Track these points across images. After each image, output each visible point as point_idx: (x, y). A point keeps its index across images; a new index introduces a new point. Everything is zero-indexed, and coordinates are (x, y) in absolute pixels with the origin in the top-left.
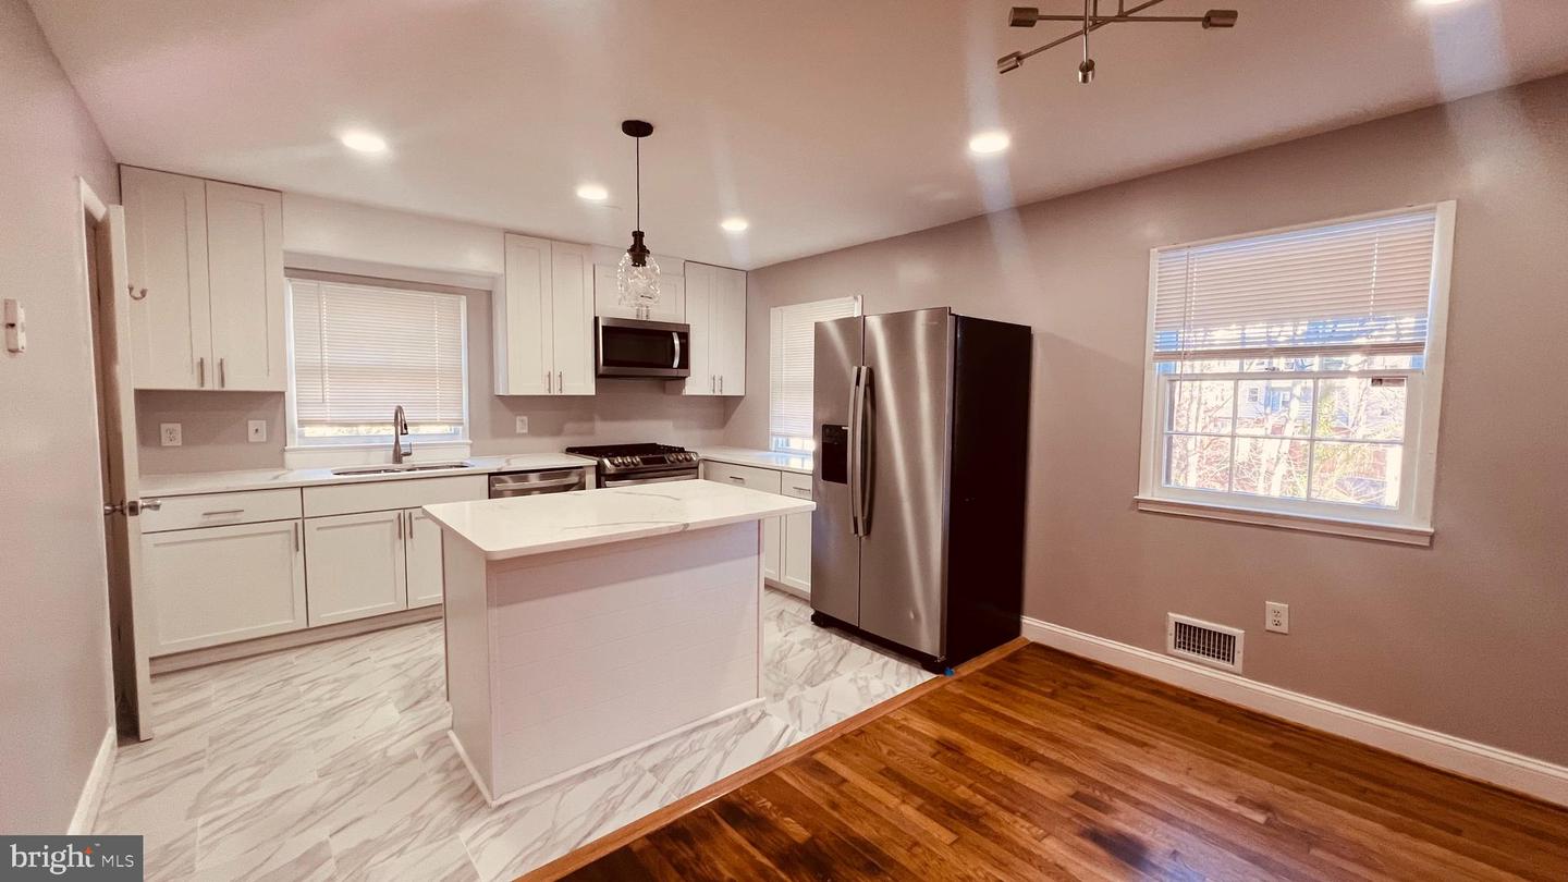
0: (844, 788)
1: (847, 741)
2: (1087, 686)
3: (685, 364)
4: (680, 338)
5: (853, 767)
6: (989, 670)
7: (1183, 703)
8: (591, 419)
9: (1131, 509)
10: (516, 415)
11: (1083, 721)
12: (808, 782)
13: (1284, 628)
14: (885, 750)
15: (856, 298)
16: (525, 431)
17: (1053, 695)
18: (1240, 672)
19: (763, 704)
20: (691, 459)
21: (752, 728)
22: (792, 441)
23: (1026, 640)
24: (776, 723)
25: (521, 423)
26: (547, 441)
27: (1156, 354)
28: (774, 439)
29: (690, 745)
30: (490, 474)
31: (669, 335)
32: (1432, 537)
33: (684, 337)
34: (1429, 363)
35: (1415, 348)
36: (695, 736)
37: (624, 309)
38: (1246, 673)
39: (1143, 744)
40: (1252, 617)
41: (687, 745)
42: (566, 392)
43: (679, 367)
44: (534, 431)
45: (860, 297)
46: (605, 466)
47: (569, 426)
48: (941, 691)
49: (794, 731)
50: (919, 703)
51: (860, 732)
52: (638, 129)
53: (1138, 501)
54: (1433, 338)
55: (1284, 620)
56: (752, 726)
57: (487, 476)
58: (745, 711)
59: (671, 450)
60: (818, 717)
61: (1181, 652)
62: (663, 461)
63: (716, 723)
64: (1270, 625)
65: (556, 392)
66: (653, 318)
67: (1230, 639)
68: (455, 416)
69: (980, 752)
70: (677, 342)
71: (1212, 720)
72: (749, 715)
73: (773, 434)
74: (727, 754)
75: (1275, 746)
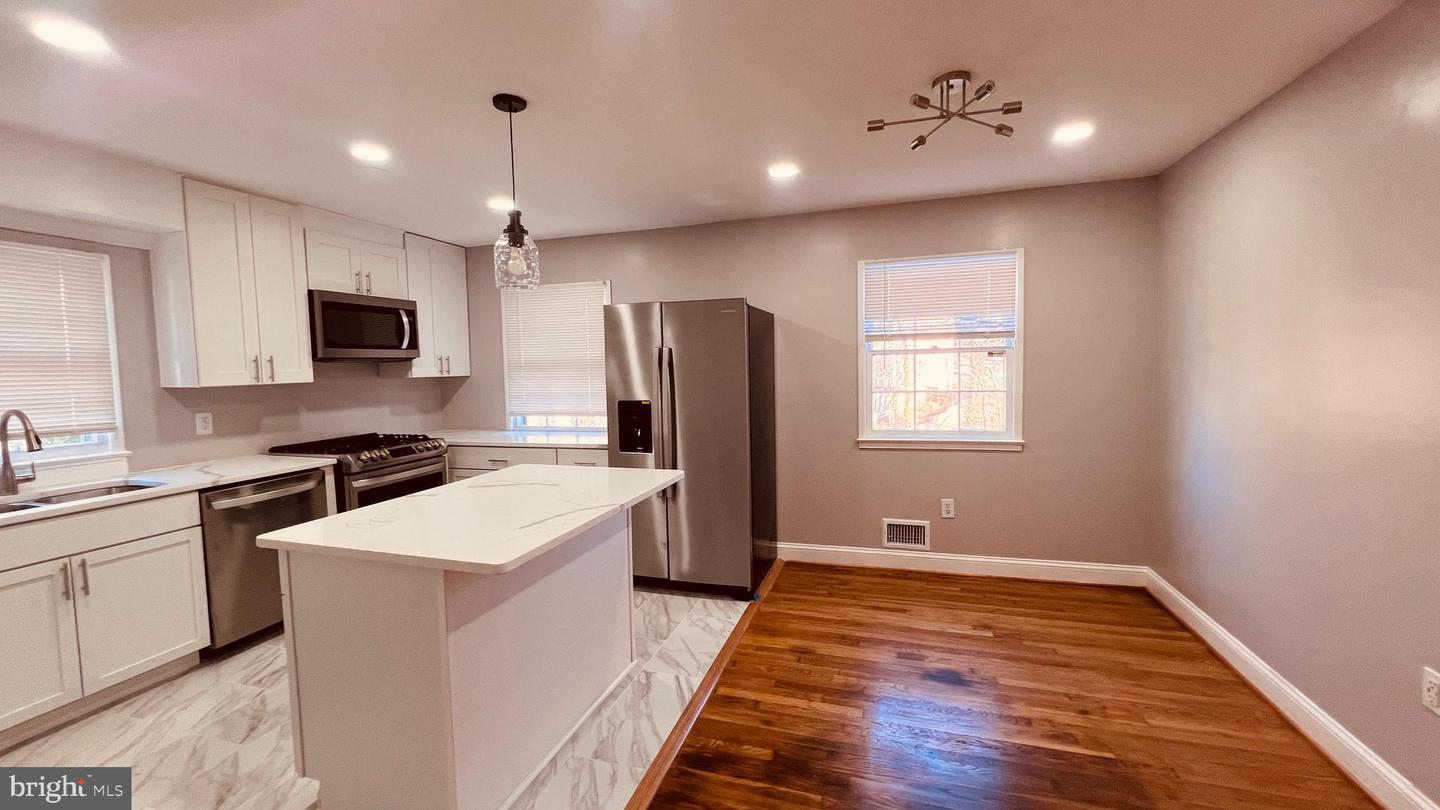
0: (762, 707)
1: (731, 672)
2: (843, 583)
3: (414, 344)
4: (408, 316)
5: (754, 690)
6: (776, 588)
7: (899, 578)
8: (296, 411)
9: (854, 448)
10: (194, 413)
11: (863, 607)
12: (733, 713)
13: (952, 515)
14: (763, 668)
15: (605, 283)
16: (210, 431)
17: (831, 595)
18: (928, 549)
19: (638, 666)
20: (440, 445)
21: (649, 688)
22: (529, 418)
23: (782, 561)
24: (664, 677)
25: (203, 423)
26: (238, 442)
27: (866, 336)
28: (512, 418)
29: (610, 722)
30: (201, 491)
31: (395, 312)
32: (1023, 445)
33: (412, 314)
34: (1016, 343)
35: (1010, 334)
36: (606, 713)
37: (340, 281)
38: (934, 549)
39: (904, 611)
40: (934, 512)
41: (605, 722)
42: (279, 380)
43: (409, 347)
44: (219, 432)
45: (608, 283)
46: (349, 466)
47: (267, 421)
48: (760, 614)
49: (686, 678)
50: (755, 625)
51: (734, 663)
52: (509, 103)
53: (858, 442)
54: (1018, 327)
55: (952, 509)
56: (648, 686)
57: (197, 495)
58: (629, 677)
59: (414, 438)
60: (694, 663)
61: (891, 544)
62: (410, 451)
63: (613, 695)
64: (944, 515)
65: (266, 381)
66: (375, 293)
67: (919, 529)
68: (101, 419)
69: (823, 648)
70: (405, 320)
71: (923, 585)
72: (636, 678)
73: (512, 414)
74: (649, 717)
75: (963, 590)
